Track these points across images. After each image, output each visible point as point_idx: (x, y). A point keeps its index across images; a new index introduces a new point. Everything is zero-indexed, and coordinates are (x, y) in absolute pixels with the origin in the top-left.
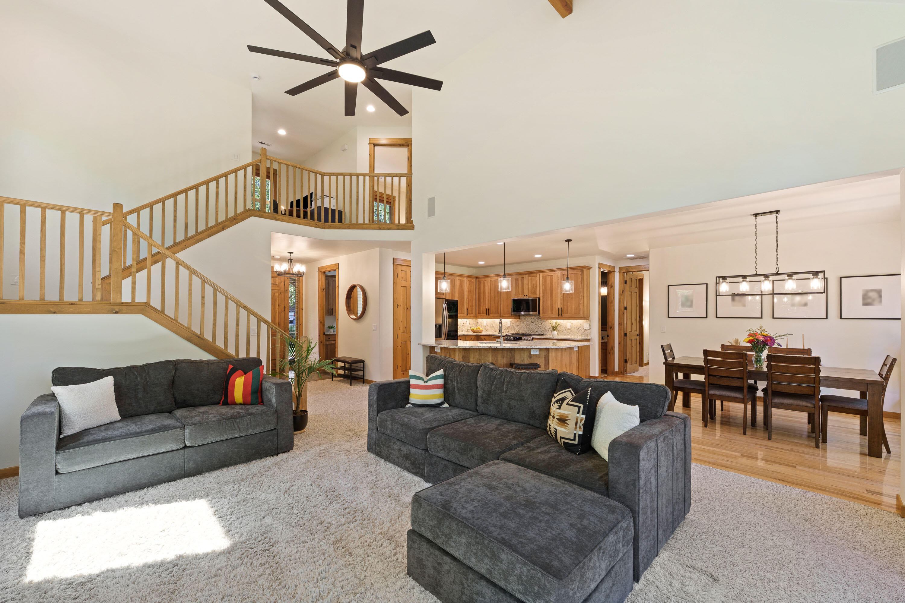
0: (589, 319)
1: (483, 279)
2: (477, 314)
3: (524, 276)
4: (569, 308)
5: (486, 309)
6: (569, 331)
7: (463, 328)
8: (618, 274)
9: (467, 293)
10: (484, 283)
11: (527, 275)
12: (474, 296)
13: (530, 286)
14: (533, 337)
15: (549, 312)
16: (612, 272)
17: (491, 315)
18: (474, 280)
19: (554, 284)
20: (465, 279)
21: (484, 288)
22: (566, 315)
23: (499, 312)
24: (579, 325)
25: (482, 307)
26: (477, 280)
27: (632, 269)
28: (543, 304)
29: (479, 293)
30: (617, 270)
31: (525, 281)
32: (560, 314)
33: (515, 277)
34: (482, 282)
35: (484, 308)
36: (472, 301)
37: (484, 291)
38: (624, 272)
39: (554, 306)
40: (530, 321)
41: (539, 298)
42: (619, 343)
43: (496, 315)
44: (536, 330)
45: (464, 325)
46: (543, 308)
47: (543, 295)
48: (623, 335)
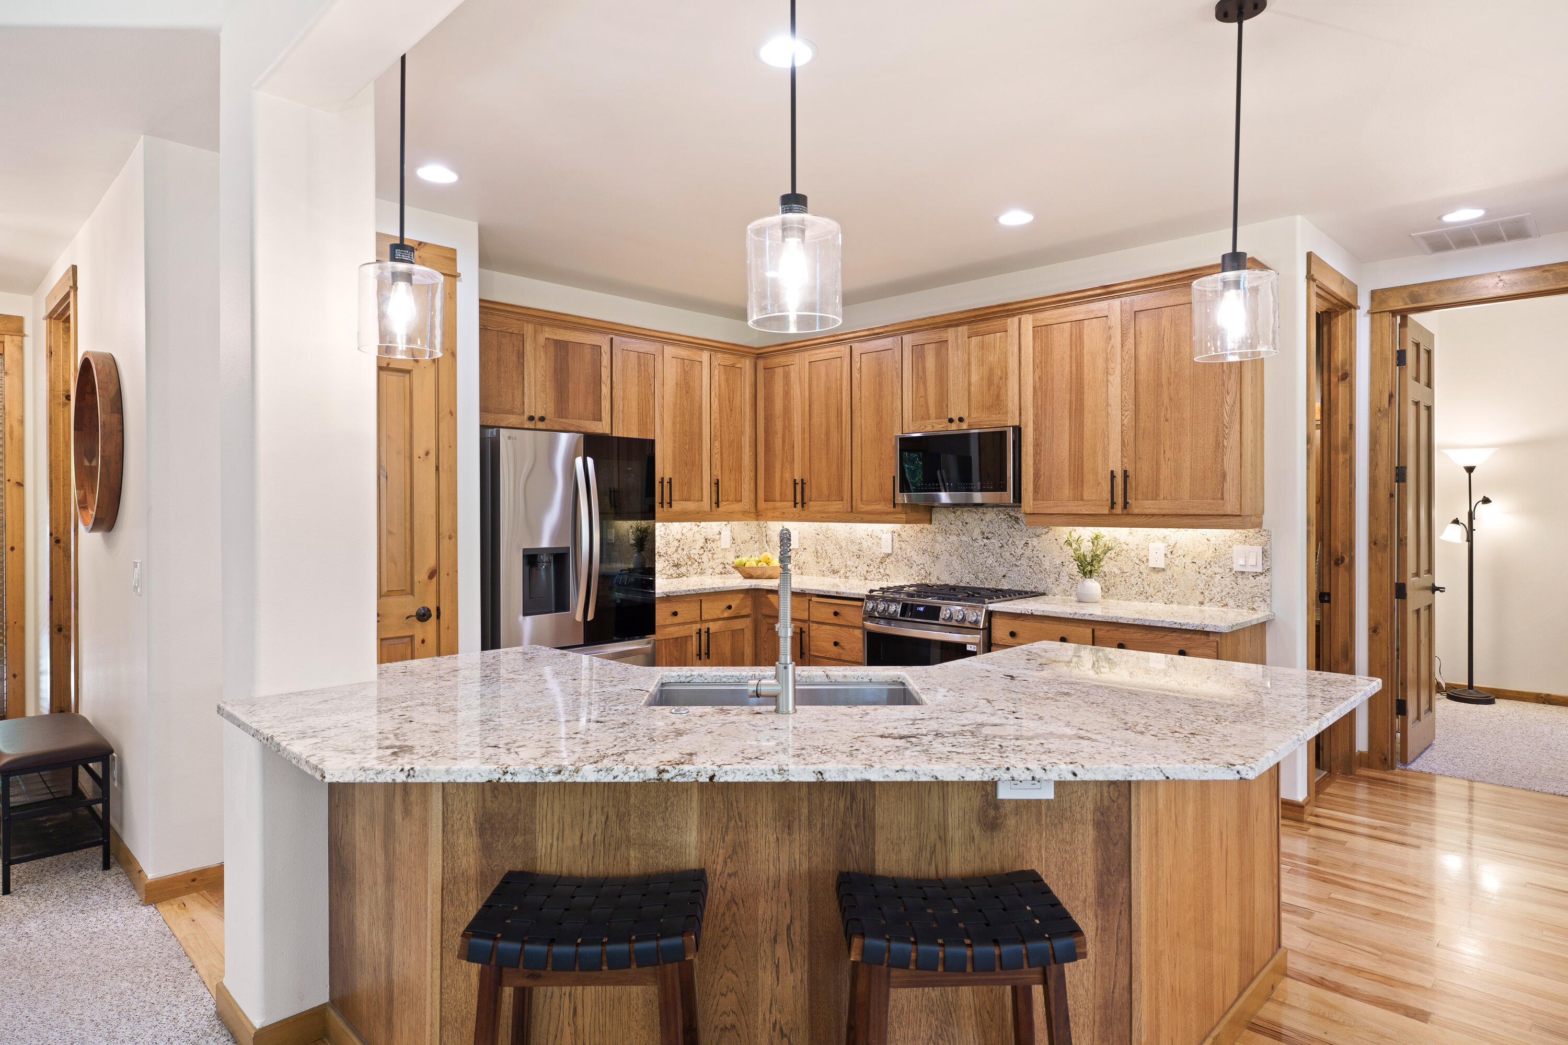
0: (1259, 525)
1: (781, 360)
2: (762, 504)
3: (950, 334)
4: (1165, 471)
5: (795, 483)
6: (1155, 577)
7: (705, 557)
8: (1367, 319)
9: (716, 415)
10: (787, 376)
11: (963, 330)
12: (748, 430)
13: (975, 378)
14: (992, 607)
15: (1066, 492)
16: (1349, 307)
17: (813, 506)
18: (747, 364)
19: (1087, 358)
20: (705, 356)
21: (787, 394)
22: (1150, 506)
23: (847, 496)
24: (1209, 554)
25: (778, 475)
26: (761, 363)
27: (1439, 292)
28: (1037, 454)
29: (769, 419)
30: (1364, 303)
31: (955, 358)
32: (1119, 500)
33: (908, 339)
34: (780, 371)
35: (787, 476)
36: (740, 448)
37: (787, 410)
38: (1394, 313)
39: (1087, 465)
40: (976, 533)
41: (1018, 430)
42: (1374, 630)
43: (835, 506)
44: (1001, 571)
45: (709, 546)
46: (1037, 476)
47: (1036, 415)
48: (1388, 591)
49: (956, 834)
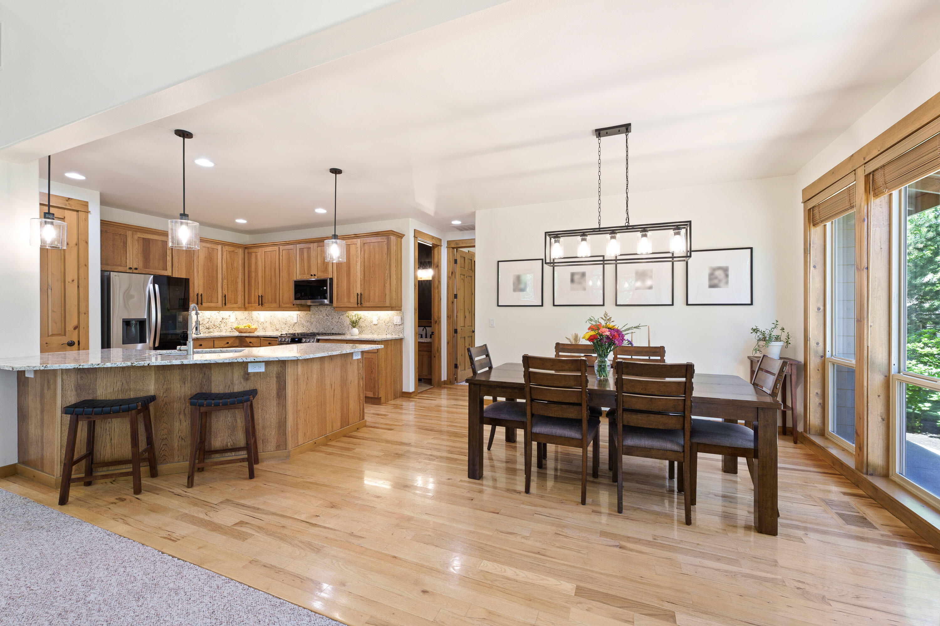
0: (401, 310)
1: (254, 250)
2: (247, 305)
3: (311, 245)
4: (372, 293)
5: (259, 297)
6: (375, 327)
7: (222, 326)
8: (446, 249)
9: (224, 269)
10: (256, 256)
11: (315, 244)
12: (240, 276)
13: (319, 261)
14: (319, 337)
15: (346, 300)
16: (436, 246)
17: (266, 305)
18: (240, 251)
19: (351, 257)
20: (219, 247)
21: (256, 263)
22: (367, 304)
23: (278, 301)
24: (388, 320)
25: (253, 293)
26: (246, 251)
27: (462, 243)
28: (337, 287)
29: (249, 272)
30: (444, 245)
31: (313, 254)
32: (359, 302)
33: (299, 246)
34: (254, 254)
35: (257, 294)
36: (236, 283)
37: (256, 269)
38: (453, 248)
39: (351, 292)
40: (324, 315)
41: (331, 280)
42: (448, 343)
43: (274, 305)
44: (332, 327)
45: (224, 321)
46: (337, 294)
47: (337, 275)
48: (452, 331)
49: (236, 382)
